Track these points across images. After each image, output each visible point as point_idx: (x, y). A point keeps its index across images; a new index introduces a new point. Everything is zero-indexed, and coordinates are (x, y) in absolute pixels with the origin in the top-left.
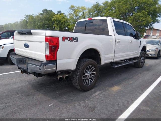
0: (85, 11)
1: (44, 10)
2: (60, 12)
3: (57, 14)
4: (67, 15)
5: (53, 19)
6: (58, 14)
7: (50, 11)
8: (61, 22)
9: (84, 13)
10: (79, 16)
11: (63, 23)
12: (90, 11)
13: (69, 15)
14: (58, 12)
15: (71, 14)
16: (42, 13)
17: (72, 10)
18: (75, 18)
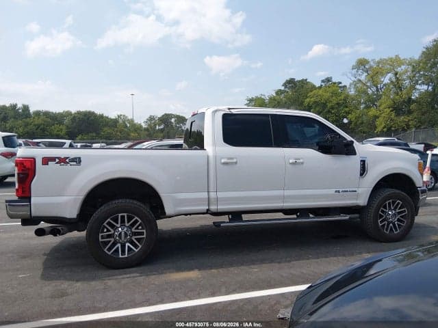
0: (399, 70)
1: (287, 81)
2: (328, 80)
3: (320, 87)
4: (348, 87)
5: (308, 100)
6: (321, 85)
7: (304, 82)
8: (329, 105)
9: (396, 74)
10: (385, 85)
11: (332, 108)
12: (416, 67)
13: (355, 84)
14: (323, 81)
15: (360, 80)
16: (283, 88)
17: (360, 72)
18: (370, 92)
